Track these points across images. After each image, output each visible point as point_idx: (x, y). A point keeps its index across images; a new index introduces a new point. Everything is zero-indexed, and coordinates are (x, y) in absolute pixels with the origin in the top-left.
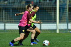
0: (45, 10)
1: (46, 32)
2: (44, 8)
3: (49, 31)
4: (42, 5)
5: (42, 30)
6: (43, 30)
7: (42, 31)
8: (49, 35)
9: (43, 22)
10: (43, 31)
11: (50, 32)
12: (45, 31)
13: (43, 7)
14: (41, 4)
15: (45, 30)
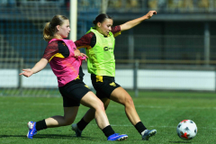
0: (37, 27)
1: (38, 96)
2: (31, 22)
3: (46, 92)
4: (27, 13)
5: (24, 88)
6: (28, 89)
7: (23, 93)
8: (46, 104)
9: (27, 65)
10: (29, 92)
11: (48, 96)
12: (34, 92)
13: (28, 18)
14: (25, 10)
15: (33, 89)
